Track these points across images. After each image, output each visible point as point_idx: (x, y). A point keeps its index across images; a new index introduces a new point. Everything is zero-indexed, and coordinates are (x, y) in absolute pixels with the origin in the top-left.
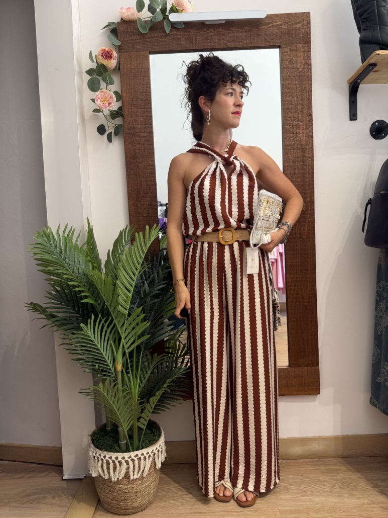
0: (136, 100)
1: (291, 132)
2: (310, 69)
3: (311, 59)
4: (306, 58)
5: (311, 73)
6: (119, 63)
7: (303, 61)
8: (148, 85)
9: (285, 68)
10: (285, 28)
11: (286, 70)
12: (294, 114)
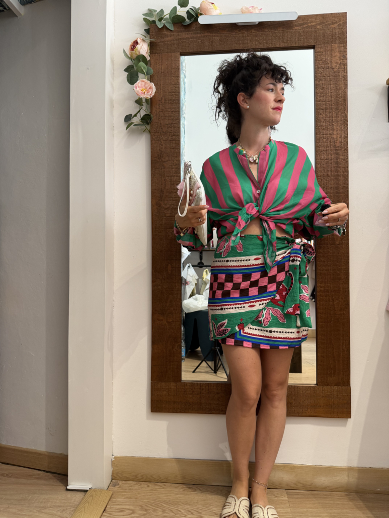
0: (165, 100)
1: (325, 133)
2: (345, 70)
3: (347, 60)
4: (342, 58)
5: (347, 73)
7: (339, 61)
9: (319, 68)
10: (320, 29)
11: (320, 70)
12: (328, 114)
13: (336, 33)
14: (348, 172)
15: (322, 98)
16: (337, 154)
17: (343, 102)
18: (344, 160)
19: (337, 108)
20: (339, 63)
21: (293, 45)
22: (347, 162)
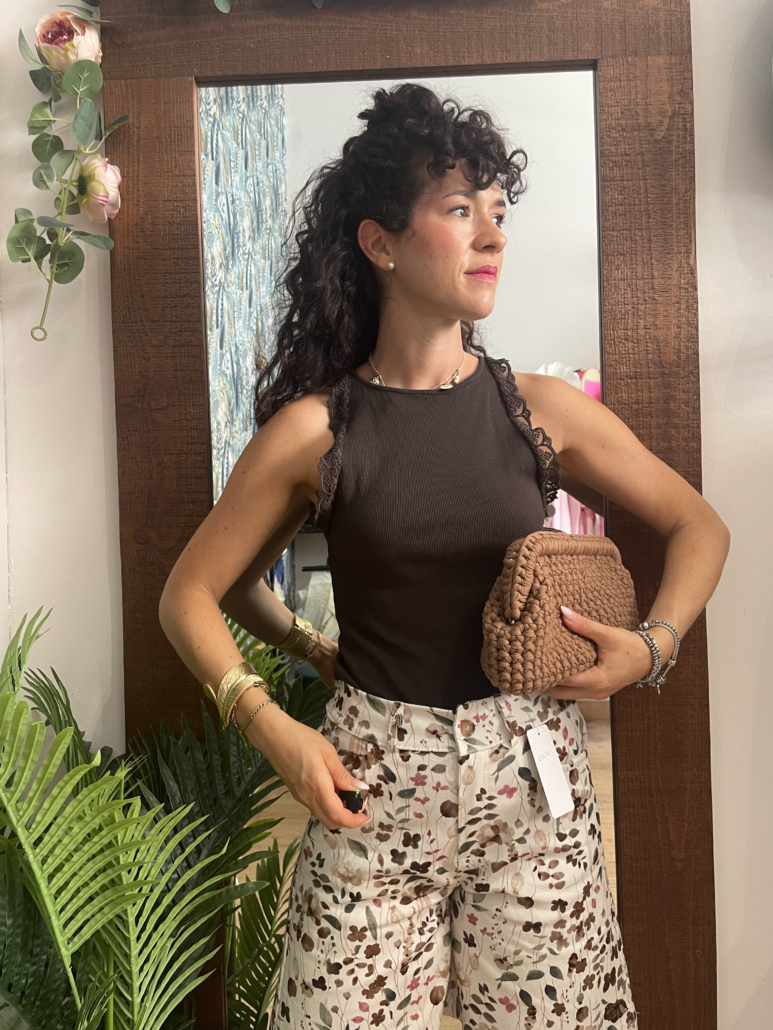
0: (153, 223)
1: (630, 326)
2: (688, 133)
3: (692, 103)
4: (678, 98)
5: (692, 142)
7: (668, 108)
8: (190, 180)
9: (610, 128)
10: (613, 10)
11: (614, 134)
12: (639, 268)
13: (657, 23)
14: (700, 439)
15: (619, 221)
16: (668, 386)
17: (682, 232)
19: (666, 251)
20: (669, 114)
21: (536, 58)
22: (697, 410)
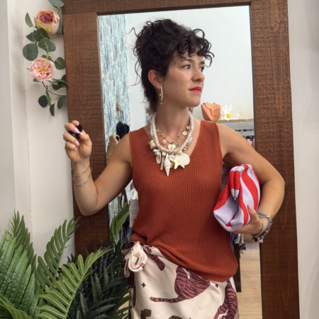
0: (82, 68)
4: (282, 16)
6: (62, 27)
11: (258, 30)
12: (269, 81)
14: (293, 146)
15: (261, 63)
16: (281, 126)
17: (285, 67)
18: (288, 133)
19: (278, 75)
20: (279, 22)
22: (292, 136)
